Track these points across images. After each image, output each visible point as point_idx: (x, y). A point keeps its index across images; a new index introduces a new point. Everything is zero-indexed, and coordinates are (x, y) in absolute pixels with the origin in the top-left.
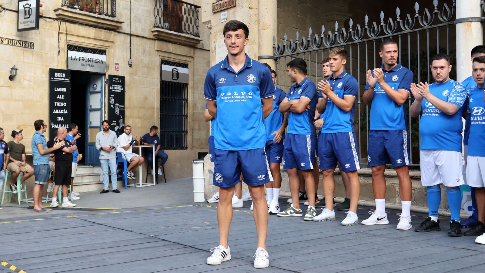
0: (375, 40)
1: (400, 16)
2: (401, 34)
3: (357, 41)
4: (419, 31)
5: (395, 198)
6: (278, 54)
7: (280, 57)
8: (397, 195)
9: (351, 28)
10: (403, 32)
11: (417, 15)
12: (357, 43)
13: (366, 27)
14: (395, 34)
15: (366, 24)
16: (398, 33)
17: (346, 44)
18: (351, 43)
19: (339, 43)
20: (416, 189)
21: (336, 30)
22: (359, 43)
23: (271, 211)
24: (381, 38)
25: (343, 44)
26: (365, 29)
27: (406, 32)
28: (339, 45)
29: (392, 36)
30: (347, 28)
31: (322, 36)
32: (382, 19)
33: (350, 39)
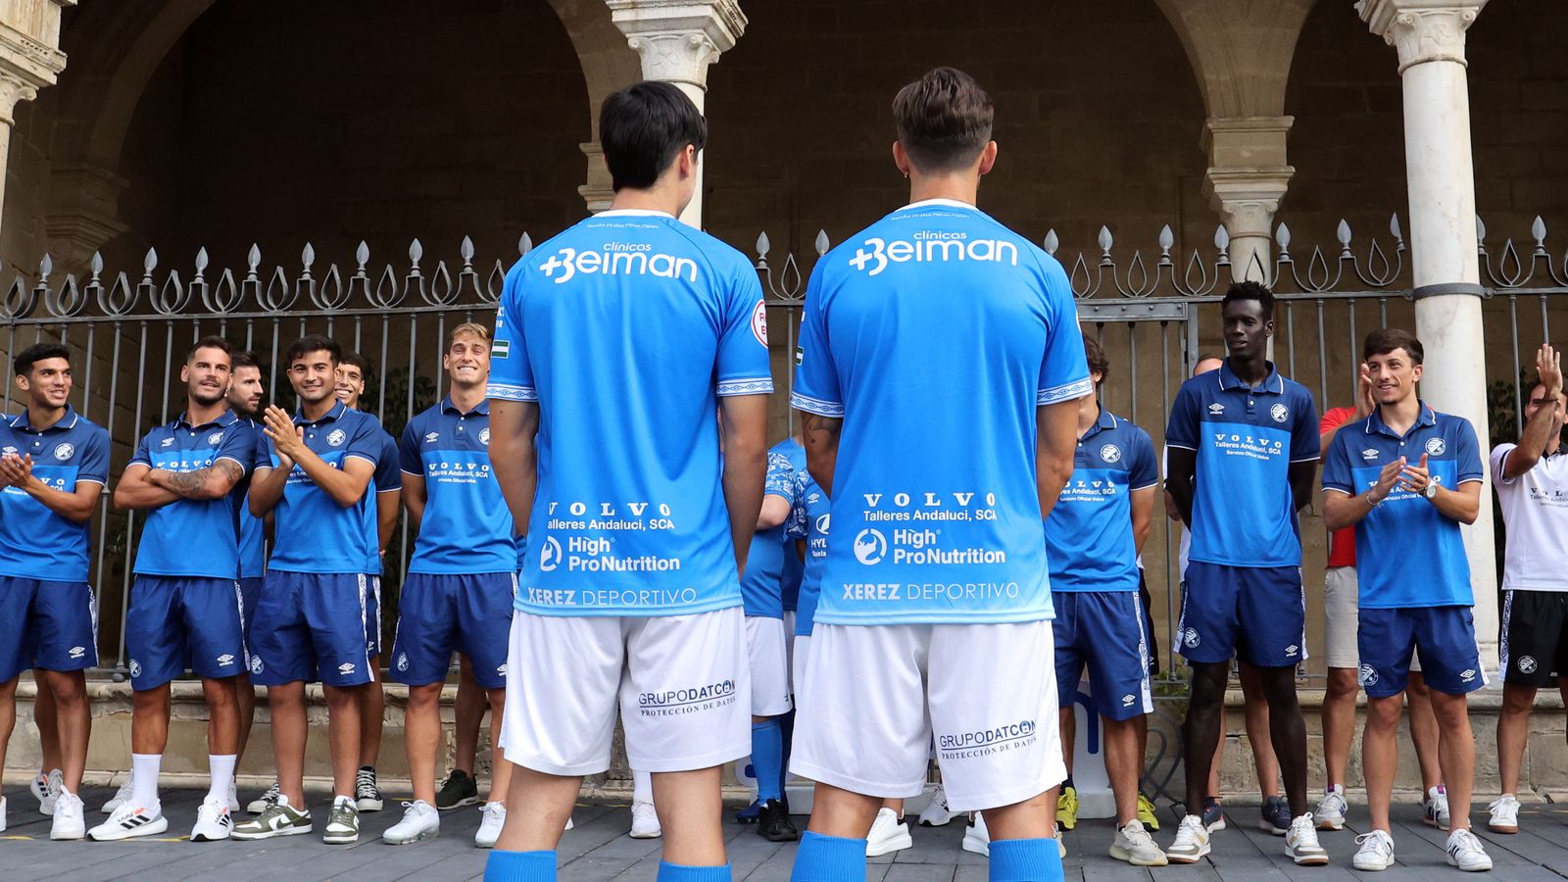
0: (388, 314)
1: (471, 260)
2: (472, 311)
3: (329, 311)
6: (11, 314)
7: (17, 325)
9: (307, 270)
10: (479, 305)
13: (361, 274)
14: (455, 307)
15: (362, 268)
16: (466, 306)
17: (286, 314)
18: (305, 313)
19: (261, 310)
21: (253, 270)
22: (333, 316)
23: (199, 833)
24: (410, 313)
25: (278, 314)
26: (359, 283)
27: (491, 307)
28: (262, 314)
29: (445, 312)
30: (294, 269)
31: (199, 280)
32: (416, 260)
33: (305, 302)
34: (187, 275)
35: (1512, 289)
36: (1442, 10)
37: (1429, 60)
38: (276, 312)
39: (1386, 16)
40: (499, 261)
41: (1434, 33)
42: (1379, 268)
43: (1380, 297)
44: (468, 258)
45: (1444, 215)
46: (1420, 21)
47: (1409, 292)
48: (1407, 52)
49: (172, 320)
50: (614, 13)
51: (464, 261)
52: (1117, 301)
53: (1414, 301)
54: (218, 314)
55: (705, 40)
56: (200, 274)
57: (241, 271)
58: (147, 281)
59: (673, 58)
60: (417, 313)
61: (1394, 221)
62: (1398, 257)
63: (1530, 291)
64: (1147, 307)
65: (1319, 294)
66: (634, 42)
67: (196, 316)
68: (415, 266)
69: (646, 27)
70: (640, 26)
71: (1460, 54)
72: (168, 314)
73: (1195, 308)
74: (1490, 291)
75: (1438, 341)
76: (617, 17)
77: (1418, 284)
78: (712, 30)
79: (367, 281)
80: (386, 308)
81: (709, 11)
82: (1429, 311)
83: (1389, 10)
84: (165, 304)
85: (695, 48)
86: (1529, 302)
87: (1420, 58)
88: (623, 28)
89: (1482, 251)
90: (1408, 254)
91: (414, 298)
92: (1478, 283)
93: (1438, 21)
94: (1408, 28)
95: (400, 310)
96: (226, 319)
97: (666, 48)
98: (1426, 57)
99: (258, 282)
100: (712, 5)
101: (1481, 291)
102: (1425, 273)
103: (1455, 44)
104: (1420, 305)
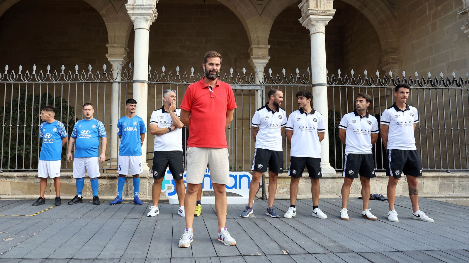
0: (70, 83)
1: (91, 70)
2: (91, 83)
3: (55, 82)
4: (106, 82)
5: (86, 192)
8: (88, 190)
9: (49, 71)
10: (94, 82)
11: (105, 72)
12: (54, 83)
13: (63, 73)
14: (87, 82)
15: (63, 71)
16: (90, 82)
17: (43, 82)
18: (48, 82)
20: (103, 185)
21: (34, 71)
22: (56, 83)
24: (75, 83)
25: (41, 82)
26: (62, 75)
28: (37, 82)
29: (84, 83)
30: (45, 71)
31: (20, 73)
32: (77, 70)
33: (48, 79)
34: (17, 71)
35: (333, 85)
36: (321, 21)
37: (318, 33)
38: (40, 82)
39: (308, 22)
40: (98, 71)
41: (319, 27)
42: (305, 79)
43: (305, 86)
44: (90, 70)
45: (320, 68)
46: (316, 24)
47: (311, 85)
48: (312, 31)
49: (13, 83)
50: (128, 11)
51: (89, 70)
52: (247, 85)
53: (312, 87)
54: (25, 82)
55: (150, 19)
56: (20, 71)
57: (31, 71)
58: (6, 73)
59: (142, 23)
60: (77, 83)
61: (308, 69)
62: (308, 77)
63: (337, 86)
64: (254, 86)
65: (292, 85)
66: (132, 18)
67: (19, 82)
68: (77, 71)
69: (136, 15)
70: (134, 14)
71: (324, 31)
72: (12, 81)
73: (264, 87)
74: (329, 85)
75: (318, 96)
76: (129, 12)
77: (313, 83)
78: (152, 16)
79: (64, 75)
80: (69, 81)
81: (151, 12)
82: (316, 89)
83: (309, 21)
84: (11, 79)
85: (147, 20)
86: (337, 88)
87: (316, 32)
88: (130, 15)
89: (327, 77)
90: (311, 76)
91: (76, 79)
92: (326, 83)
93: (320, 24)
94: (313, 25)
95: (73, 82)
96: (28, 83)
97: (141, 20)
98: (317, 32)
99: (36, 74)
100: (152, 10)
101: (327, 85)
102: (315, 81)
103: (323, 29)
104: (314, 88)
